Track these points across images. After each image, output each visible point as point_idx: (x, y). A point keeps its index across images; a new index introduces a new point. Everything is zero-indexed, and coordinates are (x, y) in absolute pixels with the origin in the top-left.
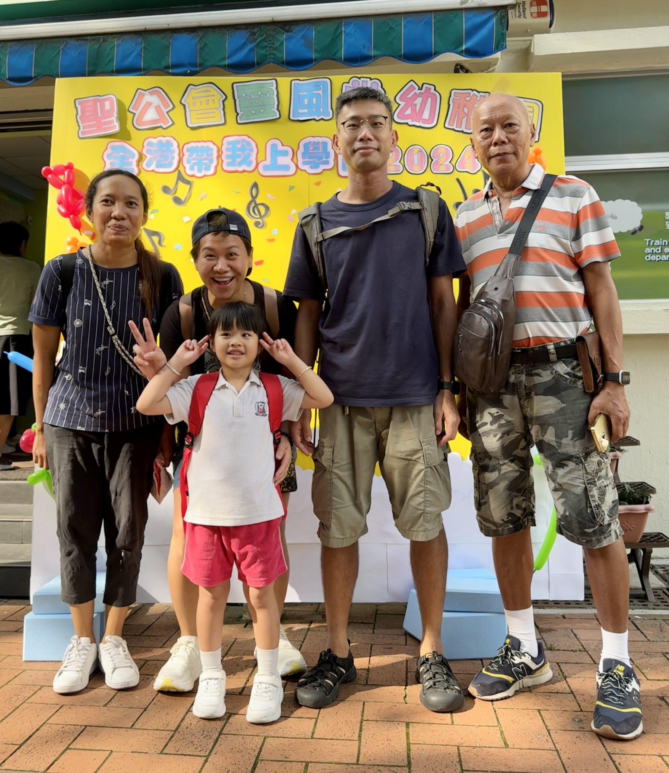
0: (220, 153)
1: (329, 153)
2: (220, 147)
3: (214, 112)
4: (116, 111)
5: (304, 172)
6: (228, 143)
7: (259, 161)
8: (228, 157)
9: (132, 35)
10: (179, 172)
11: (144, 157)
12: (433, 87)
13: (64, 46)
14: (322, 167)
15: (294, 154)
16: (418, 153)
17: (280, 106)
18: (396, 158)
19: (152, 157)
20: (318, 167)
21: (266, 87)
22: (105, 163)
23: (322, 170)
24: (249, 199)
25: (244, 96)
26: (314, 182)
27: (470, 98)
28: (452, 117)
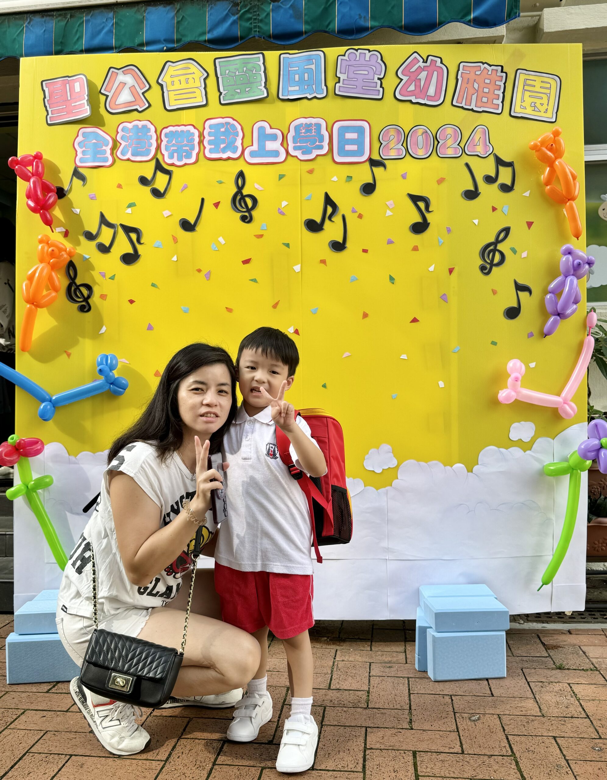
0: (202, 138)
1: (322, 136)
2: (201, 131)
3: (195, 92)
4: (87, 94)
5: (295, 158)
6: (210, 127)
7: (245, 147)
8: (210, 142)
9: (102, 9)
10: (158, 161)
11: (119, 144)
12: (439, 60)
13: (29, 23)
14: (315, 153)
15: (284, 137)
16: (422, 135)
17: (267, 83)
18: (398, 140)
19: (127, 144)
20: (310, 153)
21: (252, 63)
22: (76, 151)
23: (315, 156)
24: (235, 190)
25: (227, 73)
26: (307, 170)
27: (480, 72)
28: (461, 93)
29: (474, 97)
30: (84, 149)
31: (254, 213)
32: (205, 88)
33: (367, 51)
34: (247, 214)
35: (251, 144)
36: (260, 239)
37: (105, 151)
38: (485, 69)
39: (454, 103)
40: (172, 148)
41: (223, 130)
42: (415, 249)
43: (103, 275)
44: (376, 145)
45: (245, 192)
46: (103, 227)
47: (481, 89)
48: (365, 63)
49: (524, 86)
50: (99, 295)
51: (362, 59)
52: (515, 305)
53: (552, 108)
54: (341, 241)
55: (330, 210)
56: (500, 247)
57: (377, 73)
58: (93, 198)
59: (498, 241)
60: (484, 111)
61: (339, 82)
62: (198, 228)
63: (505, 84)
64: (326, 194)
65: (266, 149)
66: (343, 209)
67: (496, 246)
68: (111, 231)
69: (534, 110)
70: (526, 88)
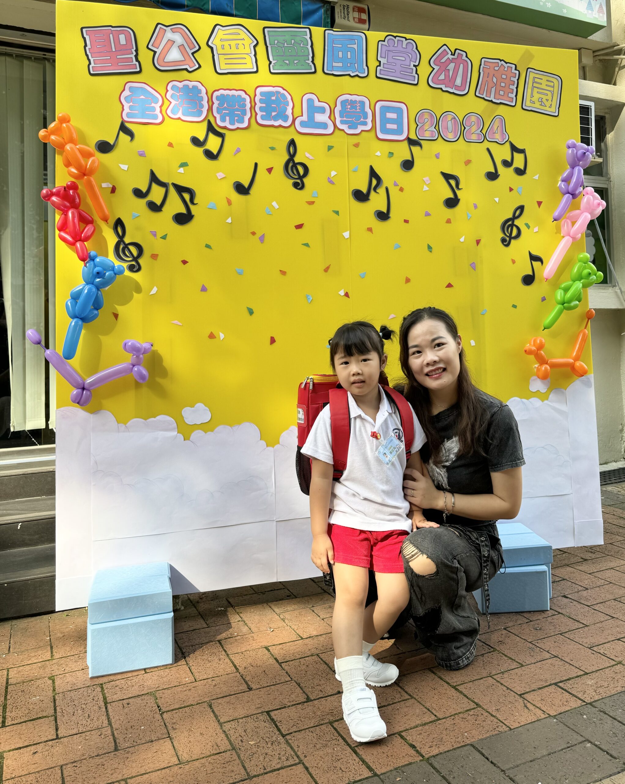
0: (253, 104)
1: (366, 114)
2: (253, 97)
5: (342, 132)
6: (262, 94)
7: (295, 117)
10: (209, 123)
12: (464, 54)
14: (361, 128)
15: (332, 111)
16: (451, 120)
17: (314, 58)
18: (431, 124)
19: (178, 103)
20: (356, 128)
21: (299, 36)
22: (123, 106)
23: (360, 131)
24: (287, 157)
25: (276, 43)
26: (354, 143)
27: (498, 68)
28: (483, 86)
29: (493, 90)
30: (131, 104)
31: (305, 180)
32: (255, 55)
33: (404, 39)
34: (299, 181)
35: (301, 115)
36: (312, 206)
37: (154, 109)
38: (502, 66)
39: (477, 94)
40: (224, 111)
41: (274, 98)
42: (449, 221)
43: (154, 234)
44: (413, 126)
45: (297, 159)
46: (154, 186)
47: (498, 83)
48: (402, 49)
49: (533, 83)
50: (150, 255)
51: (400, 46)
52: (531, 273)
53: (555, 103)
54: (385, 210)
55: (374, 182)
56: (517, 222)
57: (413, 60)
58: (142, 154)
59: (514, 218)
60: (501, 103)
61: (380, 66)
62: (252, 191)
63: (518, 80)
64: (372, 169)
65: (316, 121)
66: (387, 181)
67: (513, 222)
68: (162, 190)
69: (541, 105)
70: (535, 85)
